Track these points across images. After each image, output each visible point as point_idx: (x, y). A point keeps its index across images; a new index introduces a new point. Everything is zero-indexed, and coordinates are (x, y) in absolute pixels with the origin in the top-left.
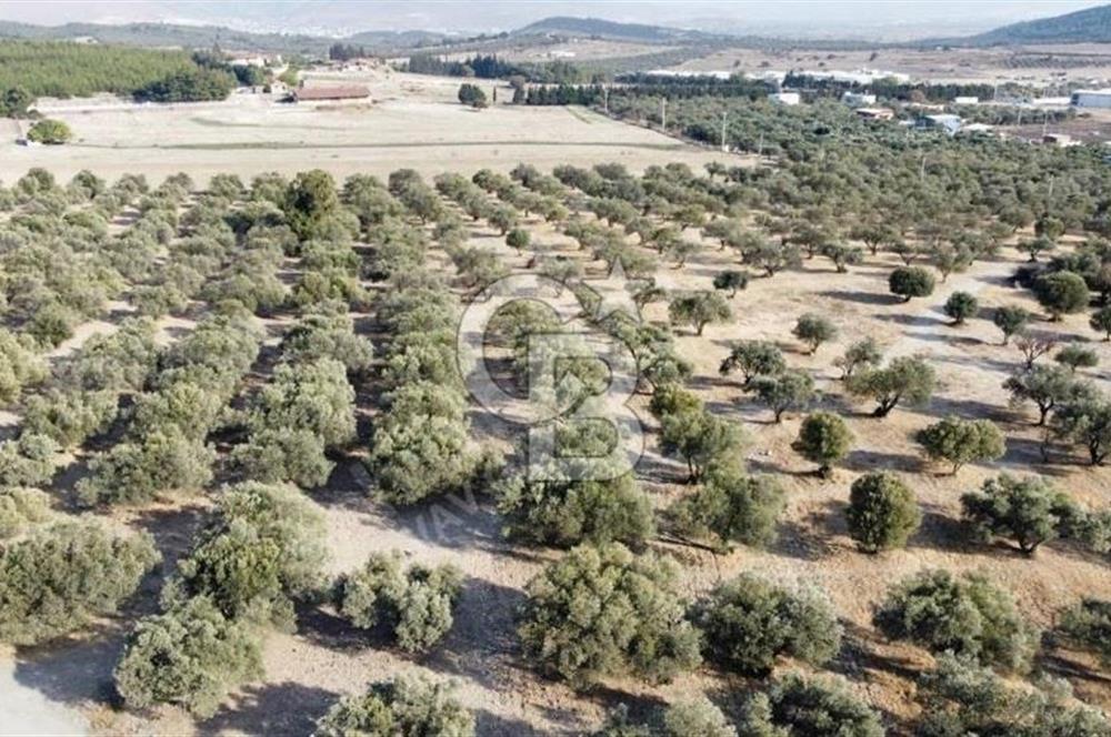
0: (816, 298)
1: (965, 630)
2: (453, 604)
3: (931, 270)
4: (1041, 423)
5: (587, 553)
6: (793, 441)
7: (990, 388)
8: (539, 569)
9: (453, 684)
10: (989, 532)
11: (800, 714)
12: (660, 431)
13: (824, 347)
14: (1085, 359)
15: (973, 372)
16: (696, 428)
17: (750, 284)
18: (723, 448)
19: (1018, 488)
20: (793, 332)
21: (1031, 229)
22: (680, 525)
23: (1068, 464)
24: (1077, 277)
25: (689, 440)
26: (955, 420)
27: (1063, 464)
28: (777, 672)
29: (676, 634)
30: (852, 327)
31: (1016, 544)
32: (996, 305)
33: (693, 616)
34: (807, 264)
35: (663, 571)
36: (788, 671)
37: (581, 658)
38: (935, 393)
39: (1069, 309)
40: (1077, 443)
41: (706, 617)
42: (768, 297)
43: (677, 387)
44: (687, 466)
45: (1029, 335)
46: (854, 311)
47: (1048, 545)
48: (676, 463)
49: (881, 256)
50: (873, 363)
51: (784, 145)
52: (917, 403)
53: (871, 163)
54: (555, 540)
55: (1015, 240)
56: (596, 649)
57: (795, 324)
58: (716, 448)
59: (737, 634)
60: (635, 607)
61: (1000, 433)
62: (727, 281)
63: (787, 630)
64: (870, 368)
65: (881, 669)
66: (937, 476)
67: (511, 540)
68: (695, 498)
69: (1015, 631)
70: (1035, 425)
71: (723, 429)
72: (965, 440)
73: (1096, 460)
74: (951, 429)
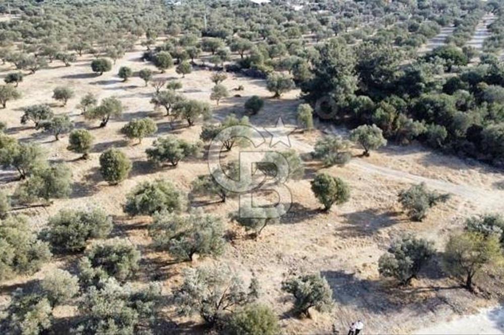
0: (60, 80)
1: (160, 202)
3: (108, 59)
4: (168, 115)
6: (67, 146)
7: (146, 105)
10: (159, 162)
11: (104, 259)
13: (69, 101)
14: (177, 86)
15: (137, 99)
16: (17, 152)
17: (24, 78)
18: (34, 158)
19: (166, 141)
20: (53, 97)
21: (144, 36)
22: (22, 199)
23: (181, 128)
24: (167, 53)
25: (15, 158)
26: (135, 120)
27: (179, 129)
28: (88, 247)
29: (36, 247)
30: (80, 89)
31: (170, 164)
32: (139, 70)
33: (42, 237)
34: (50, 65)
35: (19, 222)
36: (92, 245)
38: (124, 112)
39: (167, 67)
40: (183, 119)
41: (48, 236)
42: (35, 83)
43: (2, 135)
44: (18, 172)
45: (155, 80)
46: (79, 83)
47: (182, 160)
48: (11, 172)
49: (84, 57)
50: (94, 104)
51: (22, 8)
52: (118, 118)
53: (67, 14)
55: (139, 42)
57: (53, 94)
58: (30, 159)
59: (66, 238)
60: (11, 243)
61: (154, 123)
62: (12, 78)
63: (88, 227)
64: (93, 106)
65: (132, 229)
66: (134, 145)
68: (27, 184)
69: (178, 196)
70: (165, 116)
71: (31, 149)
72: (141, 128)
73: (191, 124)
74: (135, 124)
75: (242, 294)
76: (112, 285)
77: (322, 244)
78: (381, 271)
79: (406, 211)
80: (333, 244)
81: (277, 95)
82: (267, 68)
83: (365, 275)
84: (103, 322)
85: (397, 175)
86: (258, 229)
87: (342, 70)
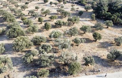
0: (37, 4)
2: (4, 47)
5: (18, 37)
6: (38, 20)
7: (55, 11)
8: (13, 40)
9: (7, 56)
10: (58, 26)
11: (44, 47)
12: (23, 22)
13: (39, 10)
14: (63, 7)
15: (53, 10)
16: (27, 21)
17: (29, 3)
18: (31, 23)
19: (59, 21)
20: (35, 8)
22: (28, 32)
25: (27, 23)
26: (53, 15)
27: (63, 18)
28: (41, 44)
29: (30, 43)
30: (41, 7)
31: (60, 26)
32: (54, 2)
34: (35, 0)
35: (27, 37)
36: (42, 44)
37: (21, 49)
38: (50, 13)
39: (61, 2)
40: (64, 15)
41: (33, 41)
42: (31, 5)
43: (24, 17)
45: (58, 5)
46: (41, 5)
47: (63, 26)
48: (26, 25)
52: (49, 14)
54: (14, 37)
56: (22, 47)
59: (36, 42)
60: (25, 42)
61: (57, 16)
63: (41, 40)
64: (44, 11)
65: (50, 41)
66: (52, 21)
67: (9, 38)
68: (29, 29)
70: (60, 14)
71: (30, 21)
72: (54, 17)
73: (65, 17)
74: (52, 16)
75: (74, 59)
76: (45, 53)
77: (94, 49)
78: (107, 57)
79: (116, 43)
80: (96, 49)
81: (87, 11)
82: (85, 3)
83: (103, 58)
84: (43, 61)
85: (115, 34)
86: (79, 44)
87: (104, 5)
